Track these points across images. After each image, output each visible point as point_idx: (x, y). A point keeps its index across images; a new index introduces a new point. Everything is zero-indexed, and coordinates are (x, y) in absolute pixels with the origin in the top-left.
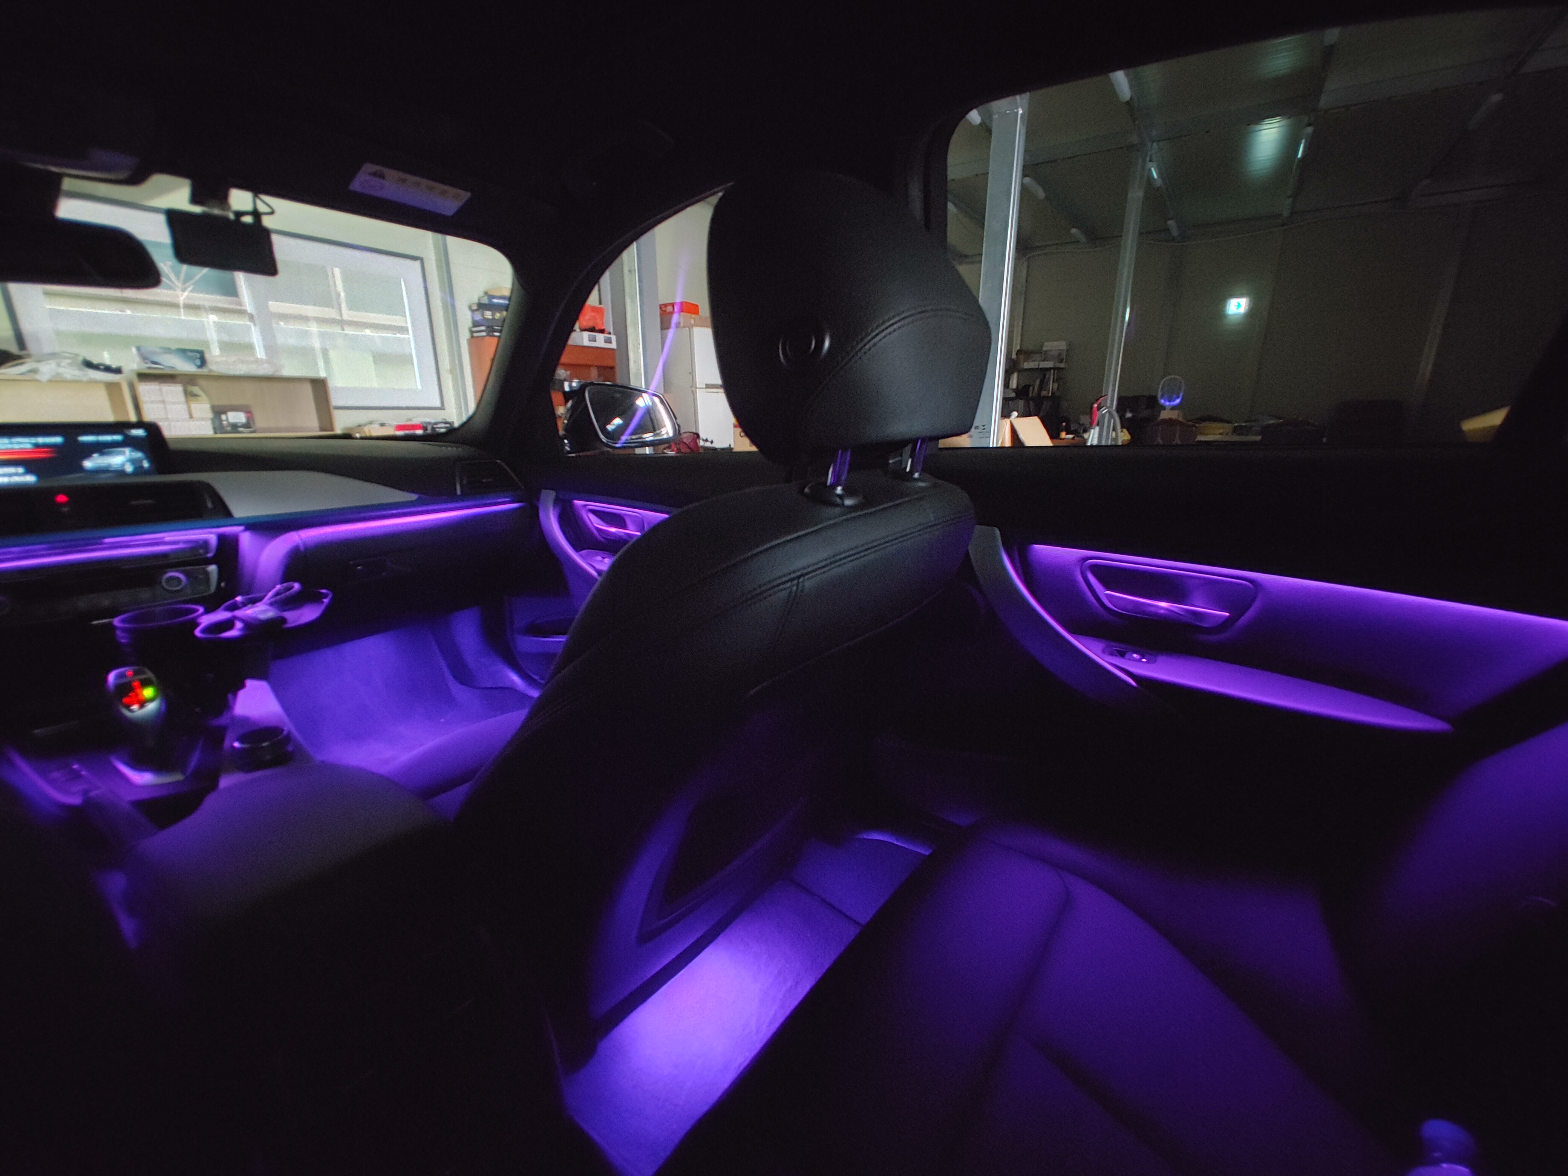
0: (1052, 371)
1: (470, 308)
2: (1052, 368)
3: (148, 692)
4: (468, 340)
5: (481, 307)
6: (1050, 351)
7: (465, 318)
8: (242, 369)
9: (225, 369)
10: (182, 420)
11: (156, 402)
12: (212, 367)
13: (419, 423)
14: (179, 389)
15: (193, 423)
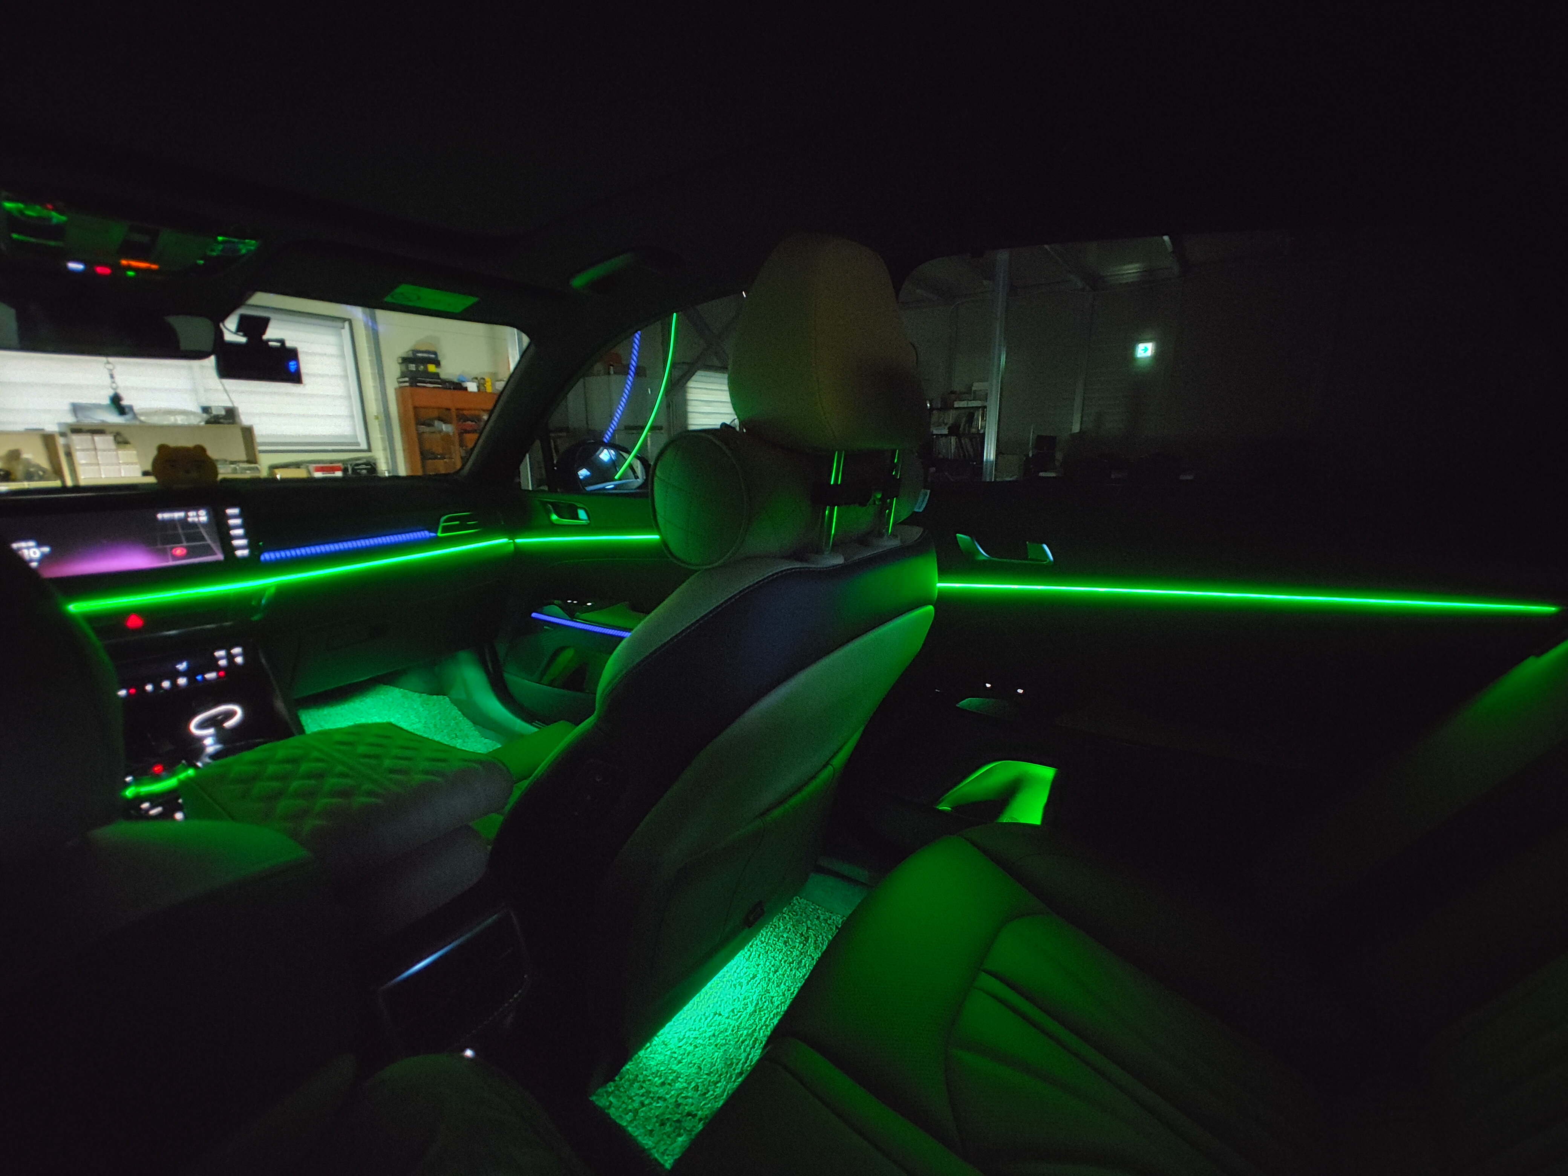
1: (398, 360)
2: (980, 407)
4: (396, 390)
5: (405, 361)
6: (979, 391)
7: (393, 370)
8: (171, 420)
9: (155, 420)
10: (112, 465)
11: (87, 450)
12: (142, 418)
13: (340, 465)
14: (110, 438)
15: (123, 467)
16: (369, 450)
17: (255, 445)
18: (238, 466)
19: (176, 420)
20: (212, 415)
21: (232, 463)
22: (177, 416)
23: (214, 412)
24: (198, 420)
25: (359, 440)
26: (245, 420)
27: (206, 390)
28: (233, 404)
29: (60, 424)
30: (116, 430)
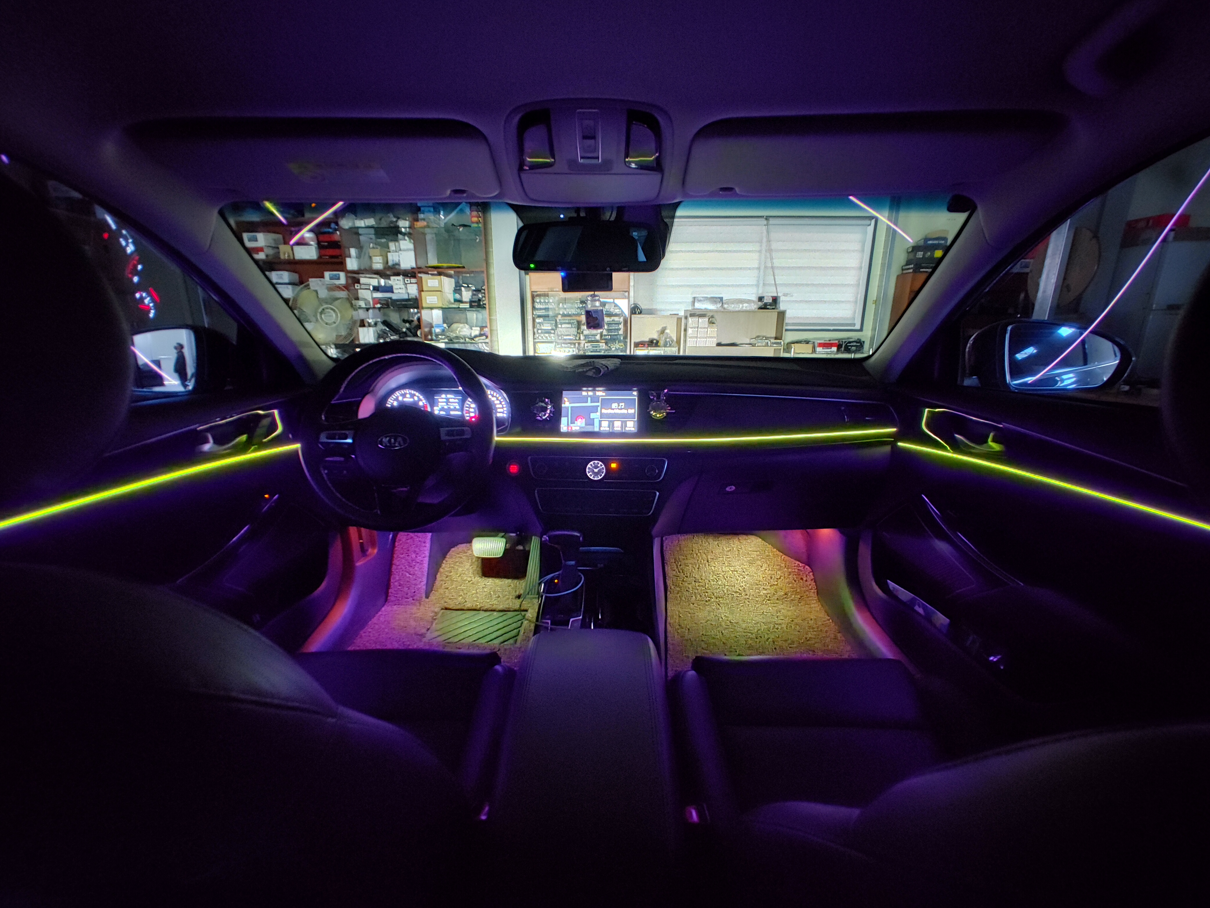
1: (906, 251)
4: (897, 277)
5: (917, 248)
7: (899, 260)
8: (740, 307)
9: (732, 307)
10: (703, 338)
11: (695, 328)
12: (726, 306)
13: (837, 342)
14: (706, 319)
15: (708, 339)
16: (861, 330)
17: (784, 326)
18: (770, 341)
19: (743, 307)
20: (763, 303)
21: (767, 338)
22: (744, 305)
23: (765, 301)
24: (754, 307)
25: (855, 322)
26: (782, 307)
27: (764, 284)
28: (777, 293)
29: (685, 310)
30: (711, 314)
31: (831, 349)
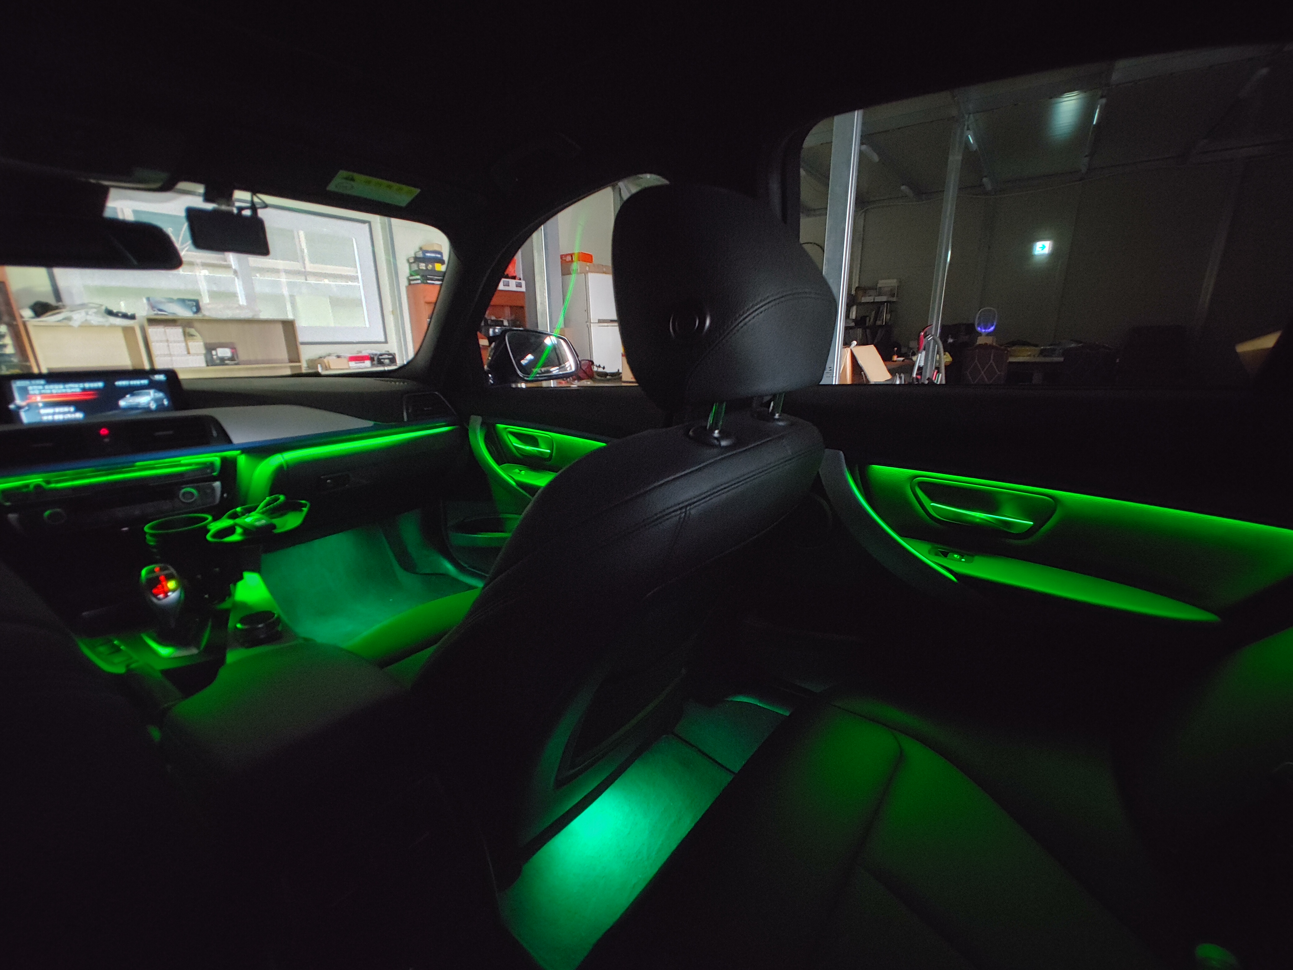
0: (886, 304)
1: (408, 261)
2: (885, 302)
3: (171, 584)
4: (407, 287)
5: (417, 260)
6: (885, 287)
7: (404, 270)
8: (228, 314)
9: (213, 314)
10: (182, 355)
11: (162, 339)
12: (205, 312)
13: (367, 355)
14: (179, 330)
15: (190, 357)
16: (386, 342)
17: (297, 339)
19: (232, 314)
25: (379, 333)
30: (183, 322)
31: (364, 363)
